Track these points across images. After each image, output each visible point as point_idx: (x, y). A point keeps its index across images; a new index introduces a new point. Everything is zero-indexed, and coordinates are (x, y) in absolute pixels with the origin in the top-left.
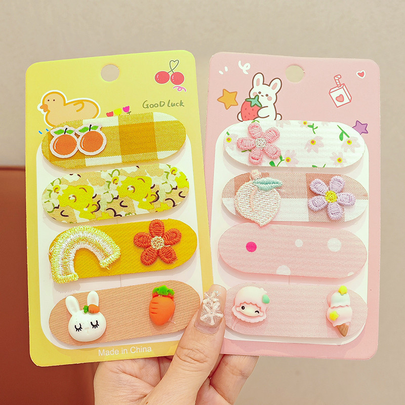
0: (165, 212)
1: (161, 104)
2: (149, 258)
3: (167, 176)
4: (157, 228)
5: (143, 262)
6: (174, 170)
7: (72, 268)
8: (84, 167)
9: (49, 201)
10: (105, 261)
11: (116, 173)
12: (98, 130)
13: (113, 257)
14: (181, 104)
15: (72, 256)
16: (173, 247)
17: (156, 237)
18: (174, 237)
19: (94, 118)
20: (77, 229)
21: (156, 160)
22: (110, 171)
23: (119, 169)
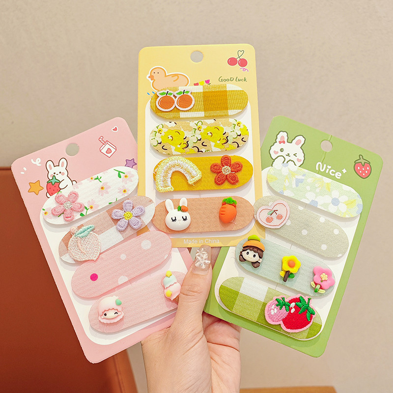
0: (232, 151)
1: (231, 80)
2: (221, 180)
3: (234, 127)
4: (226, 161)
5: (216, 182)
6: (239, 123)
7: (169, 183)
8: (179, 118)
9: (154, 139)
10: (191, 180)
11: (200, 123)
12: (189, 94)
13: (197, 178)
14: (245, 80)
15: (170, 175)
16: (237, 174)
17: (226, 167)
18: (238, 167)
19: (186, 85)
20: (173, 158)
21: (227, 116)
22: (196, 122)
23: (202, 121)
